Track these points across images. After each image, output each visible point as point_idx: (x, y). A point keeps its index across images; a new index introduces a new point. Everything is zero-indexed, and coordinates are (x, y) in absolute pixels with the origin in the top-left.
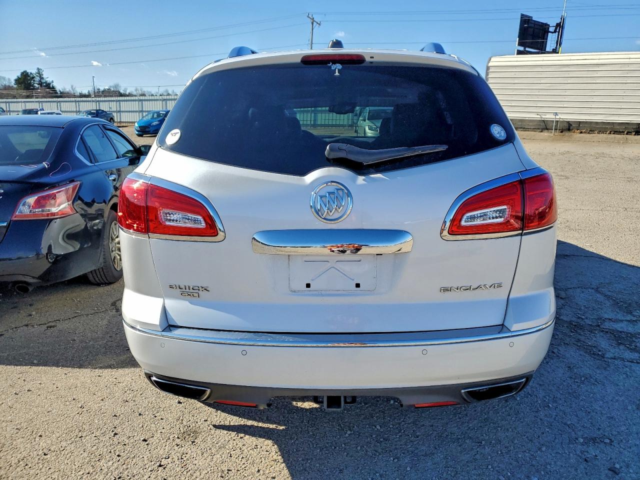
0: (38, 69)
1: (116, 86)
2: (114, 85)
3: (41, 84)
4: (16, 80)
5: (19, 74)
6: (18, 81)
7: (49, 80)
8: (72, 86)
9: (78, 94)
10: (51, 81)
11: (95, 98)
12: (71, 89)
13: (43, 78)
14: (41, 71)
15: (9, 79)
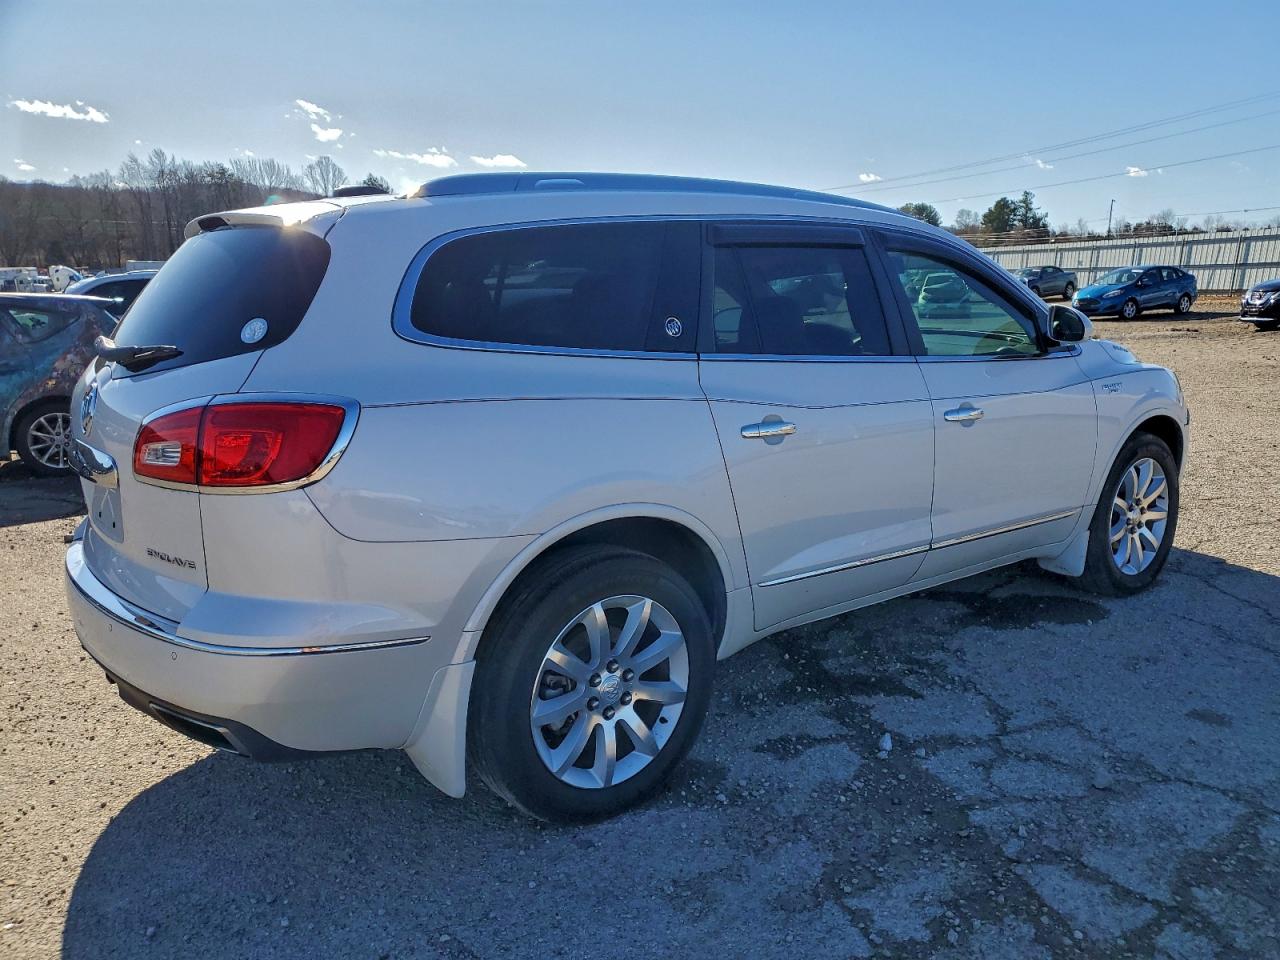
0: (1026, 193)
1: (1167, 215)
2: (1162, 215)
3: (1024, 221)
4: (985, 216)
5: (992, 205)
6: (989, 218)
7: (1039, 213)
8: (1080, 221)
9: (1087, 235)
10: (1044, 213)
11: (1056, 245)
12: (1076, 226)
13: (1031, 209)
14: (1029, 197)
15: (976, 214)
